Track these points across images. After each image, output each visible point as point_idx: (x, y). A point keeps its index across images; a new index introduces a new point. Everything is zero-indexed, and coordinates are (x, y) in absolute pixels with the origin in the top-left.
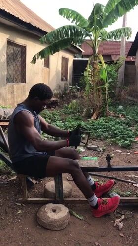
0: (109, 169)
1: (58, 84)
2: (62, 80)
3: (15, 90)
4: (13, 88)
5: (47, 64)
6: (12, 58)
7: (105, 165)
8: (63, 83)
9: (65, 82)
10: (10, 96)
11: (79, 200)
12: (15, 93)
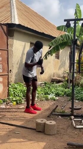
5: (57, 57)
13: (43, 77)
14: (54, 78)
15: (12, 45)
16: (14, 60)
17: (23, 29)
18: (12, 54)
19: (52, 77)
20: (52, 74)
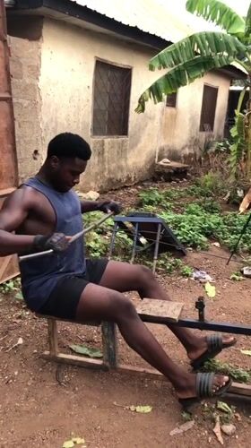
0: (202, 325)
1: (192, 138)
2: (202, 129)
3: (106, 149)
4: (103, 144)
5: (172, 102)
6: (104, 90)
7: (193, 316)
8: (203, 135)
9: (208, 133)
10: (97, 160)
11: (144, 372)
12: (106, 154)
13: (134, 163)
14: (161, 163)
15: (38, 68)
16: (45, 119)
17: (70, 15)
18: (38, 100)
19: (156, 160)
20: (157, 151)
